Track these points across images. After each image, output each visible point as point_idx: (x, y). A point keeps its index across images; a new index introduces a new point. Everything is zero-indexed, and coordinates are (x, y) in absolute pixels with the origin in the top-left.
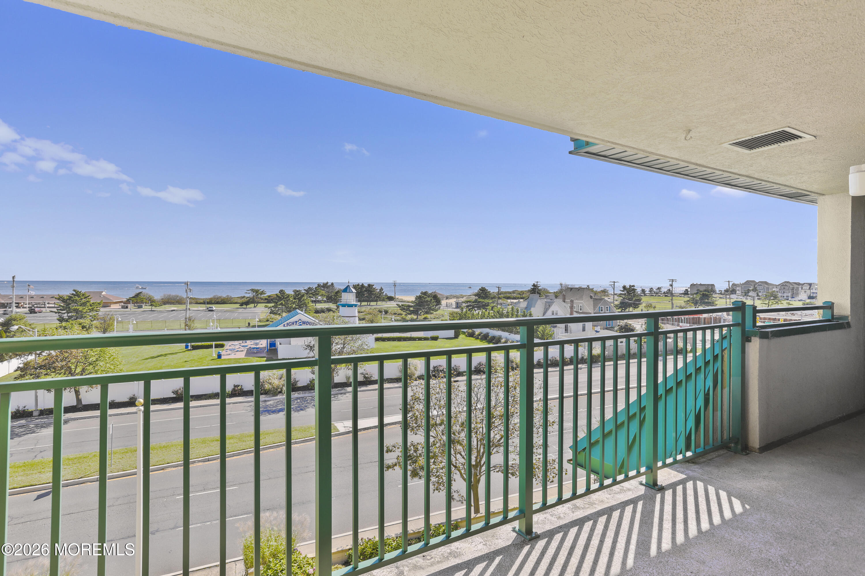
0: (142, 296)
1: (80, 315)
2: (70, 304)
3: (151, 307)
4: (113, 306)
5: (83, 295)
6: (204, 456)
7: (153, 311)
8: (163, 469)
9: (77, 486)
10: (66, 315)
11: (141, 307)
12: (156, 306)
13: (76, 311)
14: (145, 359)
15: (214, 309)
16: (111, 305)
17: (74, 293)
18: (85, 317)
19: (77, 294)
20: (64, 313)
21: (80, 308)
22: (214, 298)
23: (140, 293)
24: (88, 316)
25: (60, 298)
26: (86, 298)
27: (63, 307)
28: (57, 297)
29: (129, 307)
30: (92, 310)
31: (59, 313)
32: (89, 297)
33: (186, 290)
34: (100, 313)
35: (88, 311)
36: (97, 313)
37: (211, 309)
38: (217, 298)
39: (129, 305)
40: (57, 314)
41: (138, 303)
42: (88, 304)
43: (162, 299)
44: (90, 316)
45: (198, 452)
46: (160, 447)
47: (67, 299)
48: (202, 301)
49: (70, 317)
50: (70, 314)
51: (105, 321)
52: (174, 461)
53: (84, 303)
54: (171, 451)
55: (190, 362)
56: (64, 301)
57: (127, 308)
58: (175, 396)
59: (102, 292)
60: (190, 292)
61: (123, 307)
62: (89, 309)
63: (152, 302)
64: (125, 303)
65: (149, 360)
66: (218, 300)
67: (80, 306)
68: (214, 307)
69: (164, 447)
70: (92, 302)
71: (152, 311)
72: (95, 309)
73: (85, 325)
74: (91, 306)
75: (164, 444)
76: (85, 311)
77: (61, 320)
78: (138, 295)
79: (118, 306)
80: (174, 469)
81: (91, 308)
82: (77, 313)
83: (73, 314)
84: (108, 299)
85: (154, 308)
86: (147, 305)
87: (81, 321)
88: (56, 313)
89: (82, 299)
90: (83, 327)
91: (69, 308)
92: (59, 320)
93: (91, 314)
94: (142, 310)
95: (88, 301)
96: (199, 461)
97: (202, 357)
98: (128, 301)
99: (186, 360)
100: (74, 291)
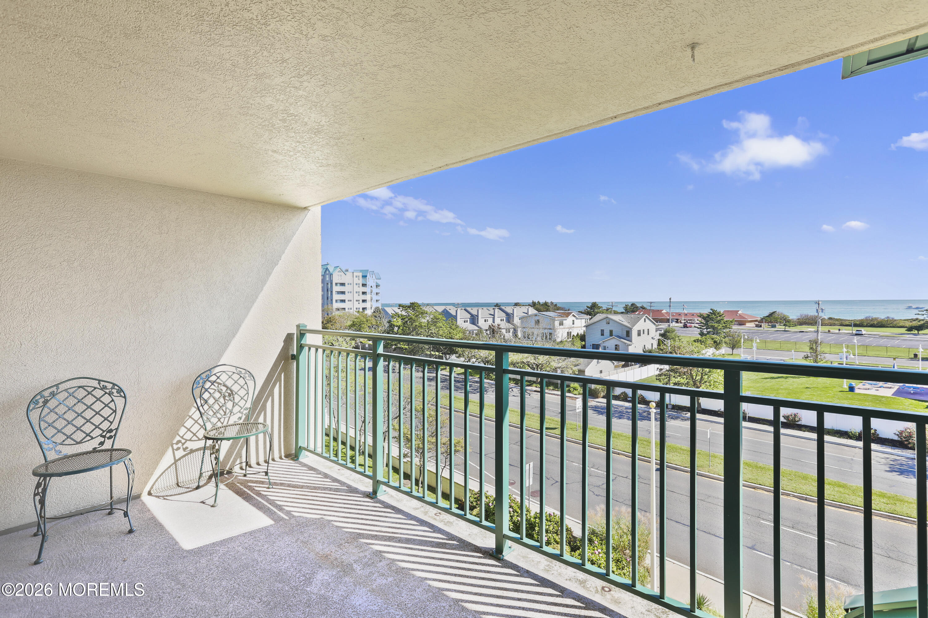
0: (776, 316)
1: (716, 331)
2: (708, 321)
3: (784, 327)
4: (748, 325)
5: (718, 313)
6: (801, 492)
7: (787, 331)
8: (754, 488)
9: (683, 472)
10: (705, 330)
11: (774, 326)
12: (790, 327)
13: (713, 327)
14: (765, 378)
15: (864, 332)
16: (747, 324)
17: (711, 311)
18: (720, 333)
19: (714, 312)
20: (704, 329)
21: (716, 325)
22: (867, 319)
23: (774, 312)
24: (722, 333)
25: (701, 316)
26: (720, 316)
27: (703, 323)
28: (699, 315)
29: (762, 326)
30: (726, 327)
31: (700, 328)
32: (723, 316)
33: (817, 310)
34: (732, 330)
35: (722, 328)
36: (730, 330)
37: (860, 333)
38: (872, 320)
39: (763, 324)
40: (699, 330)
41: (772, 322)
42: (722, 322)
43: (798, 319)
44: (724, 333)
45: (795, 485)
46: (756, 467)
47: (706, 317)
48: (847, 323)
49: (708, 333)
50: (708, 330)
51: (734, 338)
52: (766, 485)
53: (719, 321)
54: (766, 474)
55: (812, 389)
56: (704, 318)
57: (761, 326)
58: (785, 421)
59: (739, 311)
60: (822, 312)
61: (757, 326)
62: (723, 326)
63: (786, 322)
64: (759, 322)
65: (768, 380)
66: (872, 323)
67: (717, 323)
68: (864, 331)
69: (760, 467)
70: (725, 320)
71: (785, 331)
72: (728, 326)
73: (716, 340)
74: (724, 323)
75: (760, 464)
76: (719, 328)
77: (702, 334)
78: (771, 315)
79: (752, 325)
80: (766, 493)
81: (724, 325)
82: (713, 329)
83: (710, 330)
84: (744, 318)
85: (787, 328)
86: (782, 324)
87: (714, 336)
88: (698, 328)
89: (717, 317)
90: (715, 342)
91: (708, 324)
92: (700, 334)
93: (724, 331)
94: (776, 329)
95: (722, 319)
96: (794, 496)
97: (829, 386)
98: (761, 321)
99: (808, 386)
100: (711, 310)
